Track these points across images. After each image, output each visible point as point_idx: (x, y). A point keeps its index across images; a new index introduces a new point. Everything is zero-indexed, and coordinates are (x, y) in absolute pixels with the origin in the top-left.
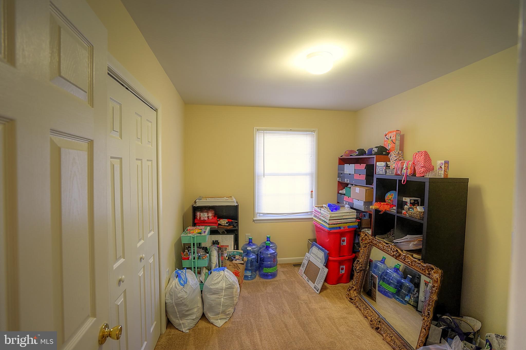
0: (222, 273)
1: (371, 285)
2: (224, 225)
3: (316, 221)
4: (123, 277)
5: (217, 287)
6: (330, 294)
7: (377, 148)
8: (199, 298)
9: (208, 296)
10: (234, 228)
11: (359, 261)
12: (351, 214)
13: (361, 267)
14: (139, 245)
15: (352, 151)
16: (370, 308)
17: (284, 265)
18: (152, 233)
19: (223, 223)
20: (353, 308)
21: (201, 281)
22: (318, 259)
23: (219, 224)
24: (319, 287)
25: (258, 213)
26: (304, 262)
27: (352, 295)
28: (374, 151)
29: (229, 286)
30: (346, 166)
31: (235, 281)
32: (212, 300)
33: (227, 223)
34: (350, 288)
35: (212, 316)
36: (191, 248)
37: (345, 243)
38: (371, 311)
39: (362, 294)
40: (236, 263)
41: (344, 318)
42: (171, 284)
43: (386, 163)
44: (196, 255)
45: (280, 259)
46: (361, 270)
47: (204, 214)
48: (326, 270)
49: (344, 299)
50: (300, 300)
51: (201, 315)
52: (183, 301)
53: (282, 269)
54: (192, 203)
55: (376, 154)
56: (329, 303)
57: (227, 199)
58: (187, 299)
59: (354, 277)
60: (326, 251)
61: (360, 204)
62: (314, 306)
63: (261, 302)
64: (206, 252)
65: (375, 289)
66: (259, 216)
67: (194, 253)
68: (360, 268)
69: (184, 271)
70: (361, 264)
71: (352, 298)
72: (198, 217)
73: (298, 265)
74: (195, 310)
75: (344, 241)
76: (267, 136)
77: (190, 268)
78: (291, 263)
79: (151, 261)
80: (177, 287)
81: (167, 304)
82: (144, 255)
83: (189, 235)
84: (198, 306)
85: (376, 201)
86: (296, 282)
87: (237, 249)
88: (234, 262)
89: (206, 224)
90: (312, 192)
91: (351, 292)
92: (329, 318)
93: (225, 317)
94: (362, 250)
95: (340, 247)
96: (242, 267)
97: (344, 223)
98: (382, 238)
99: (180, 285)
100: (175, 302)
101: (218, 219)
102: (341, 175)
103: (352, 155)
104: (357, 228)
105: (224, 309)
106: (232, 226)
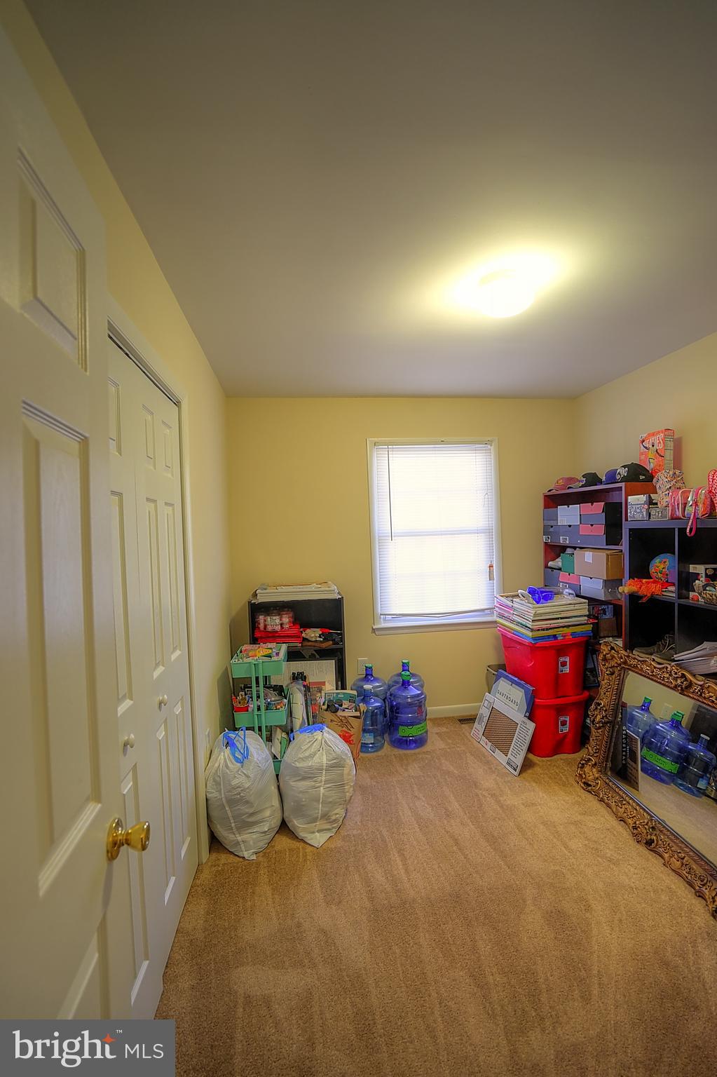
0: (318, 735)
1: (626, 756)
2: (314, 639)
3: (504, 626)
4: (132, 736)
5: (310, 764)
6: (542, 776)
7: (627, 469)
8: (274, 789)
9: (292, 783)
10: (334, 646)
11: (599, 704)
12: (577, 607)
13: (606, 716)
14: (156, 674)
15: (571, 480)
16: (630, 801)
17: (439, 721)
18: (178, 653)
19: (313, 635)
20: (592, 802)
21: (275, 756)
22: (511, 705)
23: (305, 639)
24: (519, 761)
25: (381, 615)
26: (481, 711)
27: (588, 775)
28: (619, 473)
29: (335, 761)
30: (562, 510)
31: (347, 752)
32: (301, 792)
33: (320, 637)
34: (584, 762)
35: (302, 824)
36: (251, 687)
37: (567, 670)
38: (632, 806)
39: (609, 773)
40: (345, 717)
41: (576, 823)
42: (217, 760)
43: (649, 495)
44: (262, 703)
45: (432, 709)
46: (606, 723)
47: (274, 618)
48: (531, 726)
49: (572, 785)
50: (481, 789)
51: (279, 823)
52: (242, 794)
53: (436, 730)
54: (247, 597)
55: (624, 479)
56: (540, 793)
57: (319, 586)
58: (251, 790)
59: (591, 739)
60: (528, 686)
61: (594, 587)
62: (511, 799)
63: (399, 796)
64: (280, 694)
65: (636, 763)
66: (385, 620)
67: (258, 697)
68: (603, 718)
69: (241, 733)
70: (606, 711)
71: (589, 783)
72: (262, 626)
73: (469, 720)
74: (267, 813)
75: (564, 664)
76: (394, 456)
77: (252, 729)
78: (453, 717)
79: (178, 710)
80: (229, 765)
81: (209, 802)
82: (165, 696)
83: (246, 660)
84: (273, 806)
85: (631, 577)
86: (468, 755)
87: (343, 687)
88: (340, 713)
89: (278, 640)
90: (491, 566)
91: (587, 769)
92: (544, 823)
93: (328, 826)
94: (606, 681)
95: (558, 678)
96: (357, 724)
97: (563, 627)
98: (646, 654)
99: (235, 762)
100: (226, 798)
101: (302, 630)
102: (551, 530)
103: (571, 487)
104: (590, 636)
105: (327, 809)
106: (331, 642)
